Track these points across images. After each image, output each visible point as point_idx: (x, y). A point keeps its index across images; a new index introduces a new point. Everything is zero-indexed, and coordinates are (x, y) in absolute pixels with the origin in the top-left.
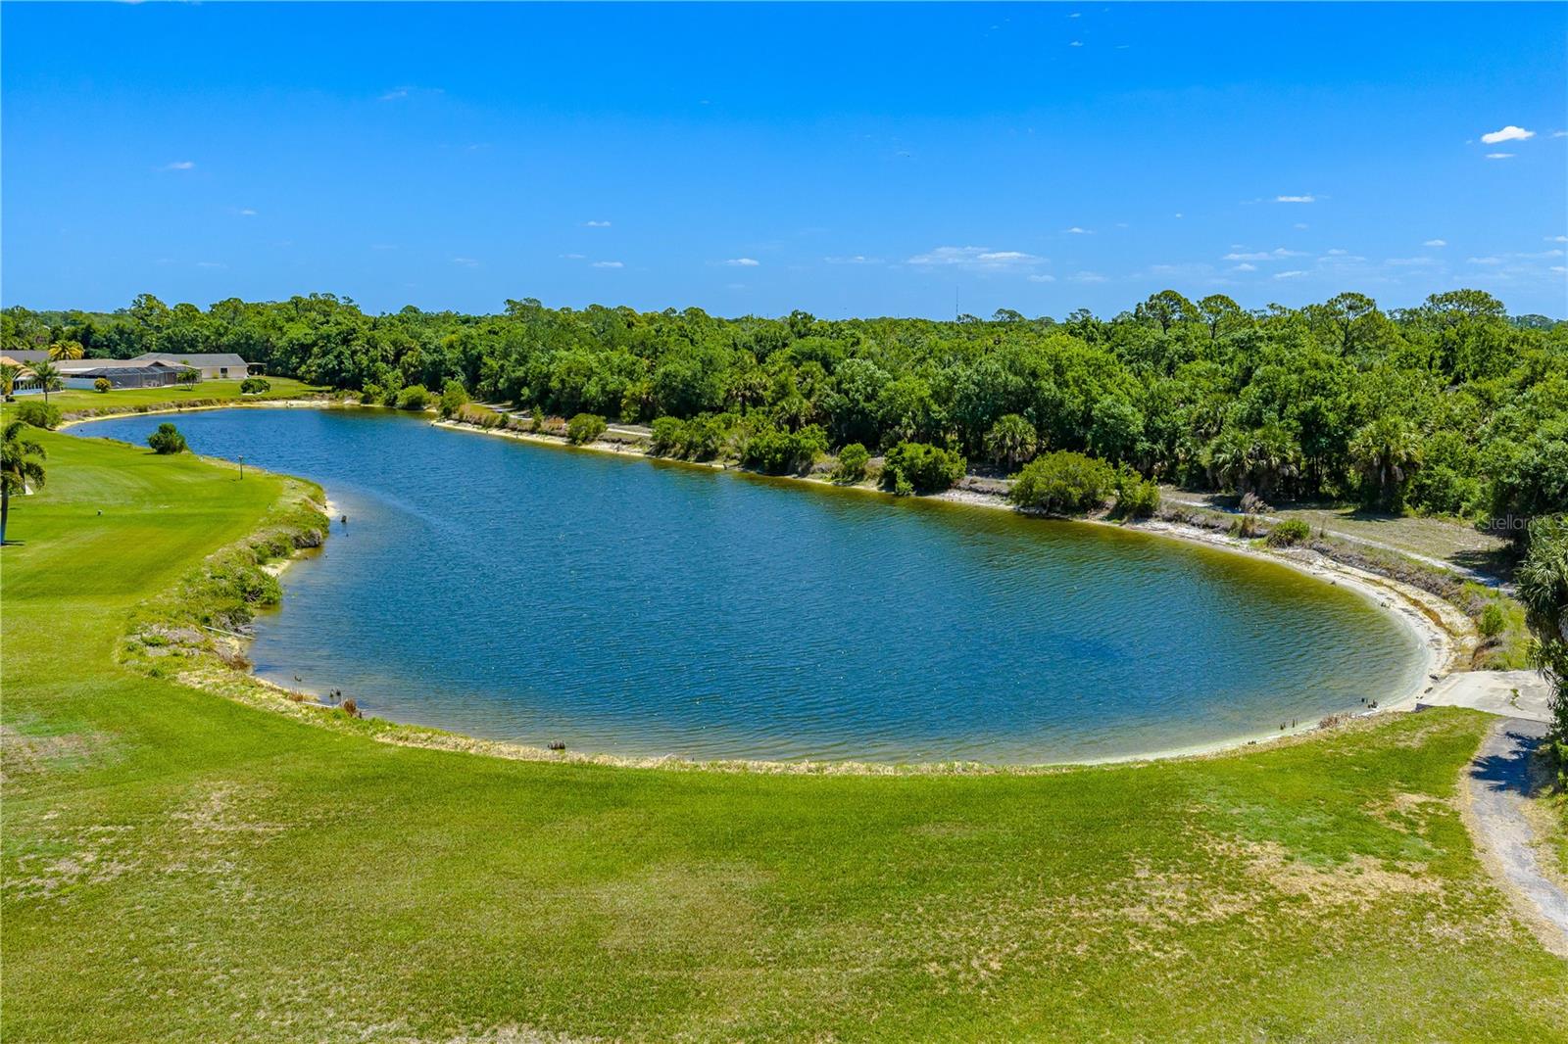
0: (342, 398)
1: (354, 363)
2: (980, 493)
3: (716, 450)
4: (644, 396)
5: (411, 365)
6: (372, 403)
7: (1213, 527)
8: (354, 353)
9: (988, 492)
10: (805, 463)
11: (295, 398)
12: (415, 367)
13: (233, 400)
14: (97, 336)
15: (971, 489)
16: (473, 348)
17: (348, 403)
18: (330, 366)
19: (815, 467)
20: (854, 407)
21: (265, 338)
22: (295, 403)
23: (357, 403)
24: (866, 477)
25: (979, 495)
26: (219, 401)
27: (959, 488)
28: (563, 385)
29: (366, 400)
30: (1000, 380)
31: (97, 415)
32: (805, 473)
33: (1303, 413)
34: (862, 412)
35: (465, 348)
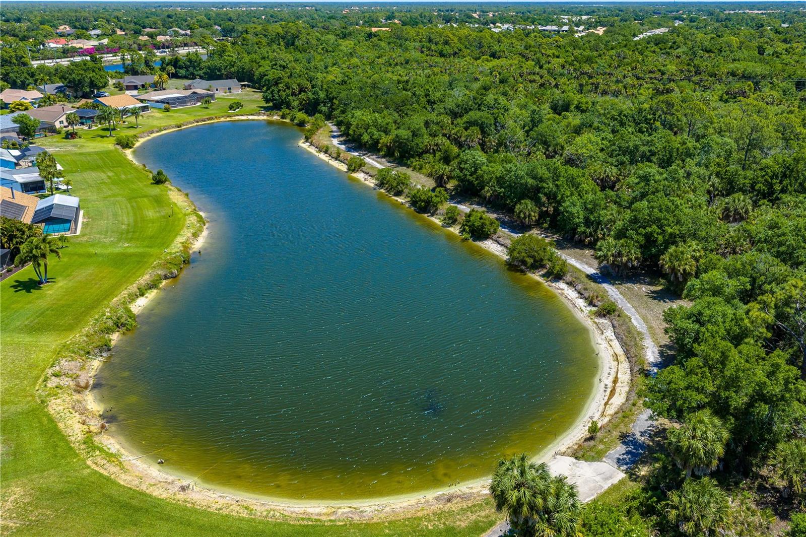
0: (273, 116)
1: (279, 96)
2: (500, 244)
3: (402, 191)
4: (389, 144)
5: (304, 100)
6: (285, 119)
7: (582, 294)
8: (279, 90)
9: (503, 245)
10: (434, 208)
11: (252, 115)
12: (305, 101)
13: (223, 117)
14: (180, 63)
15: (496, 241)
16: (330, 94)
17: (276, 118)
18: (268, 97)
19: (438, 212)
20: (464, 178)
21: (251, 69)
22: (251, 117)
23: (279, 118)
24: (457, 223)
25: (499, 246)
26: (216, 117)
27: (492, 239)
28: (354, 133)
29: (283, 117)
30: (523, 181)
31: (158, 132)
32: (432, 215)
33: (647, 233)
34: (468, 181)
35: (327, 93)
